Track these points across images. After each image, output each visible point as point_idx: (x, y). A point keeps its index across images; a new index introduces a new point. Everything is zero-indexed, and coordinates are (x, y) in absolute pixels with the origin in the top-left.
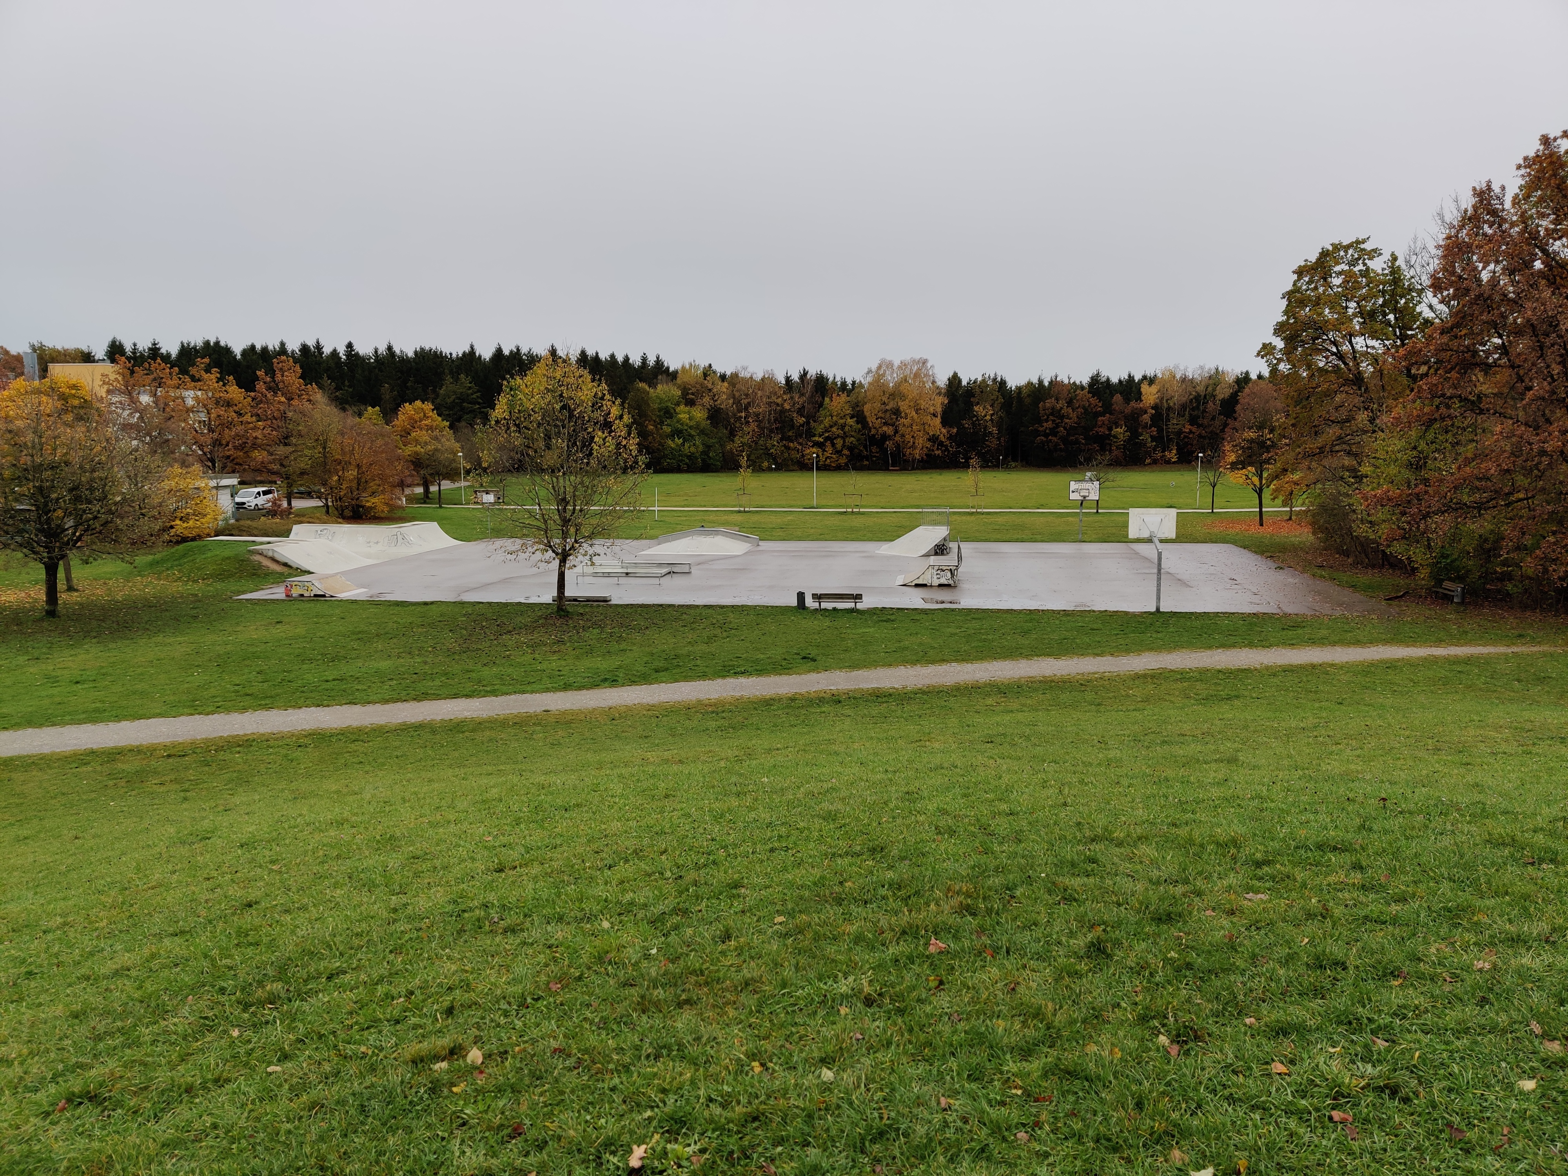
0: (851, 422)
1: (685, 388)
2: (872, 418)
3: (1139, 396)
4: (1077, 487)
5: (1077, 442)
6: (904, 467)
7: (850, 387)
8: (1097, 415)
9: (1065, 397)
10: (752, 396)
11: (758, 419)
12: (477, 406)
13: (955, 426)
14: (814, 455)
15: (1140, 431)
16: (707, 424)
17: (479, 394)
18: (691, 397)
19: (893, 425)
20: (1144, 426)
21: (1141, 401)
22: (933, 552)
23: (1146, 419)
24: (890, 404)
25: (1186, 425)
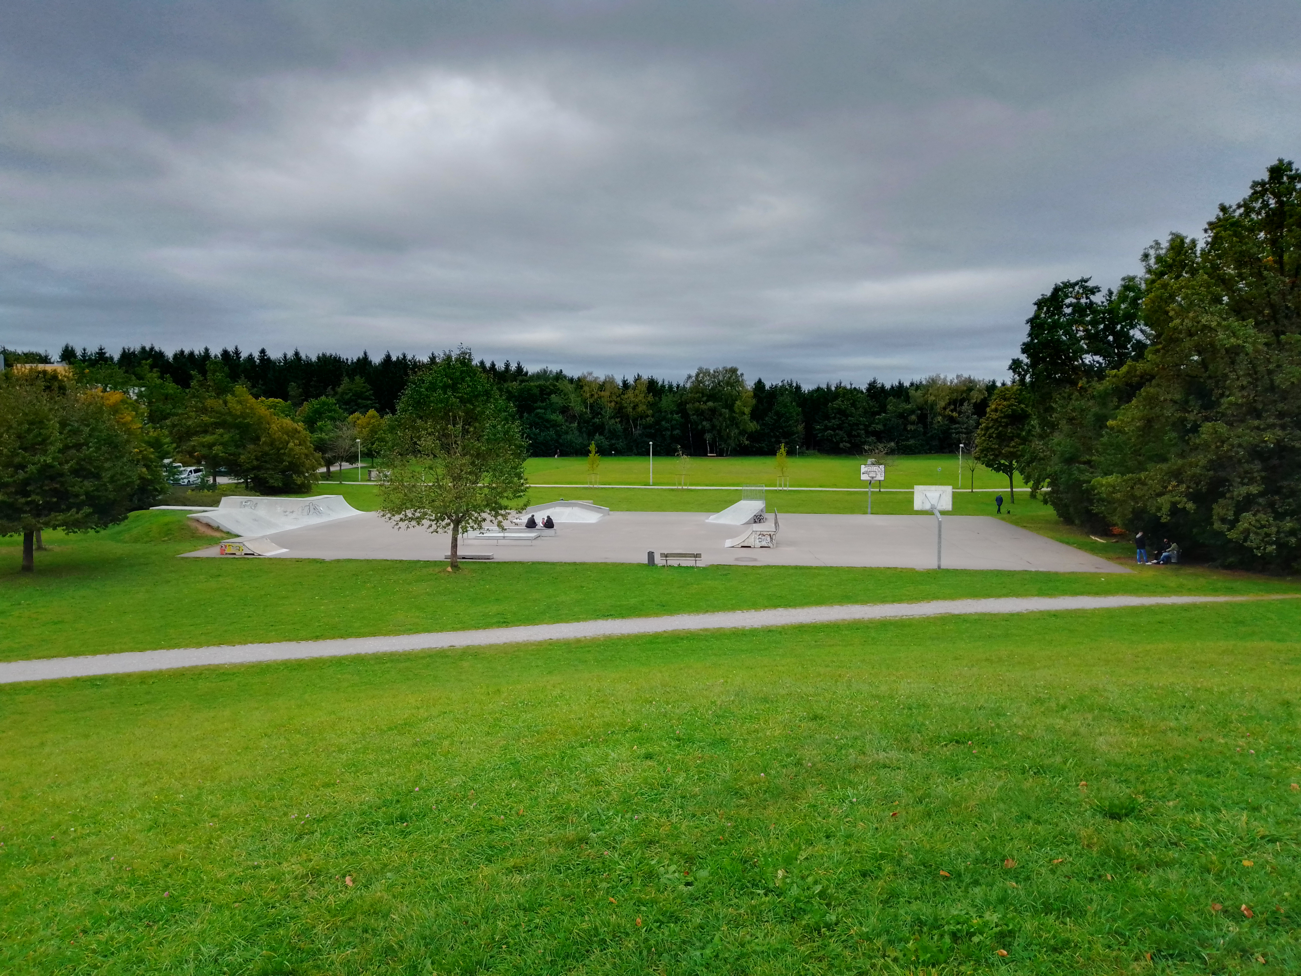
0: (677, 417)
1: (542, 389)
2: (694, 415)
3: (907, 399)
4: (866, 469)
5: (859, 435)
6: (720, 454)
7: (675, 389)
8: (875, 414)
9: (848, 400)
10: (596, 396)
11: (601, 414)
12: (369, 402)
13: (761, 422)
14: (651, 443)
15: (909, 427)
16: (560, 418)
17: (371, 392)
18: (545, 396)
19: (711, 420)
20: (913, 423)
21: (909, 403)
22: (753, 521)
23: (913, 417)
24: (708, 403)
25: (946, 423)
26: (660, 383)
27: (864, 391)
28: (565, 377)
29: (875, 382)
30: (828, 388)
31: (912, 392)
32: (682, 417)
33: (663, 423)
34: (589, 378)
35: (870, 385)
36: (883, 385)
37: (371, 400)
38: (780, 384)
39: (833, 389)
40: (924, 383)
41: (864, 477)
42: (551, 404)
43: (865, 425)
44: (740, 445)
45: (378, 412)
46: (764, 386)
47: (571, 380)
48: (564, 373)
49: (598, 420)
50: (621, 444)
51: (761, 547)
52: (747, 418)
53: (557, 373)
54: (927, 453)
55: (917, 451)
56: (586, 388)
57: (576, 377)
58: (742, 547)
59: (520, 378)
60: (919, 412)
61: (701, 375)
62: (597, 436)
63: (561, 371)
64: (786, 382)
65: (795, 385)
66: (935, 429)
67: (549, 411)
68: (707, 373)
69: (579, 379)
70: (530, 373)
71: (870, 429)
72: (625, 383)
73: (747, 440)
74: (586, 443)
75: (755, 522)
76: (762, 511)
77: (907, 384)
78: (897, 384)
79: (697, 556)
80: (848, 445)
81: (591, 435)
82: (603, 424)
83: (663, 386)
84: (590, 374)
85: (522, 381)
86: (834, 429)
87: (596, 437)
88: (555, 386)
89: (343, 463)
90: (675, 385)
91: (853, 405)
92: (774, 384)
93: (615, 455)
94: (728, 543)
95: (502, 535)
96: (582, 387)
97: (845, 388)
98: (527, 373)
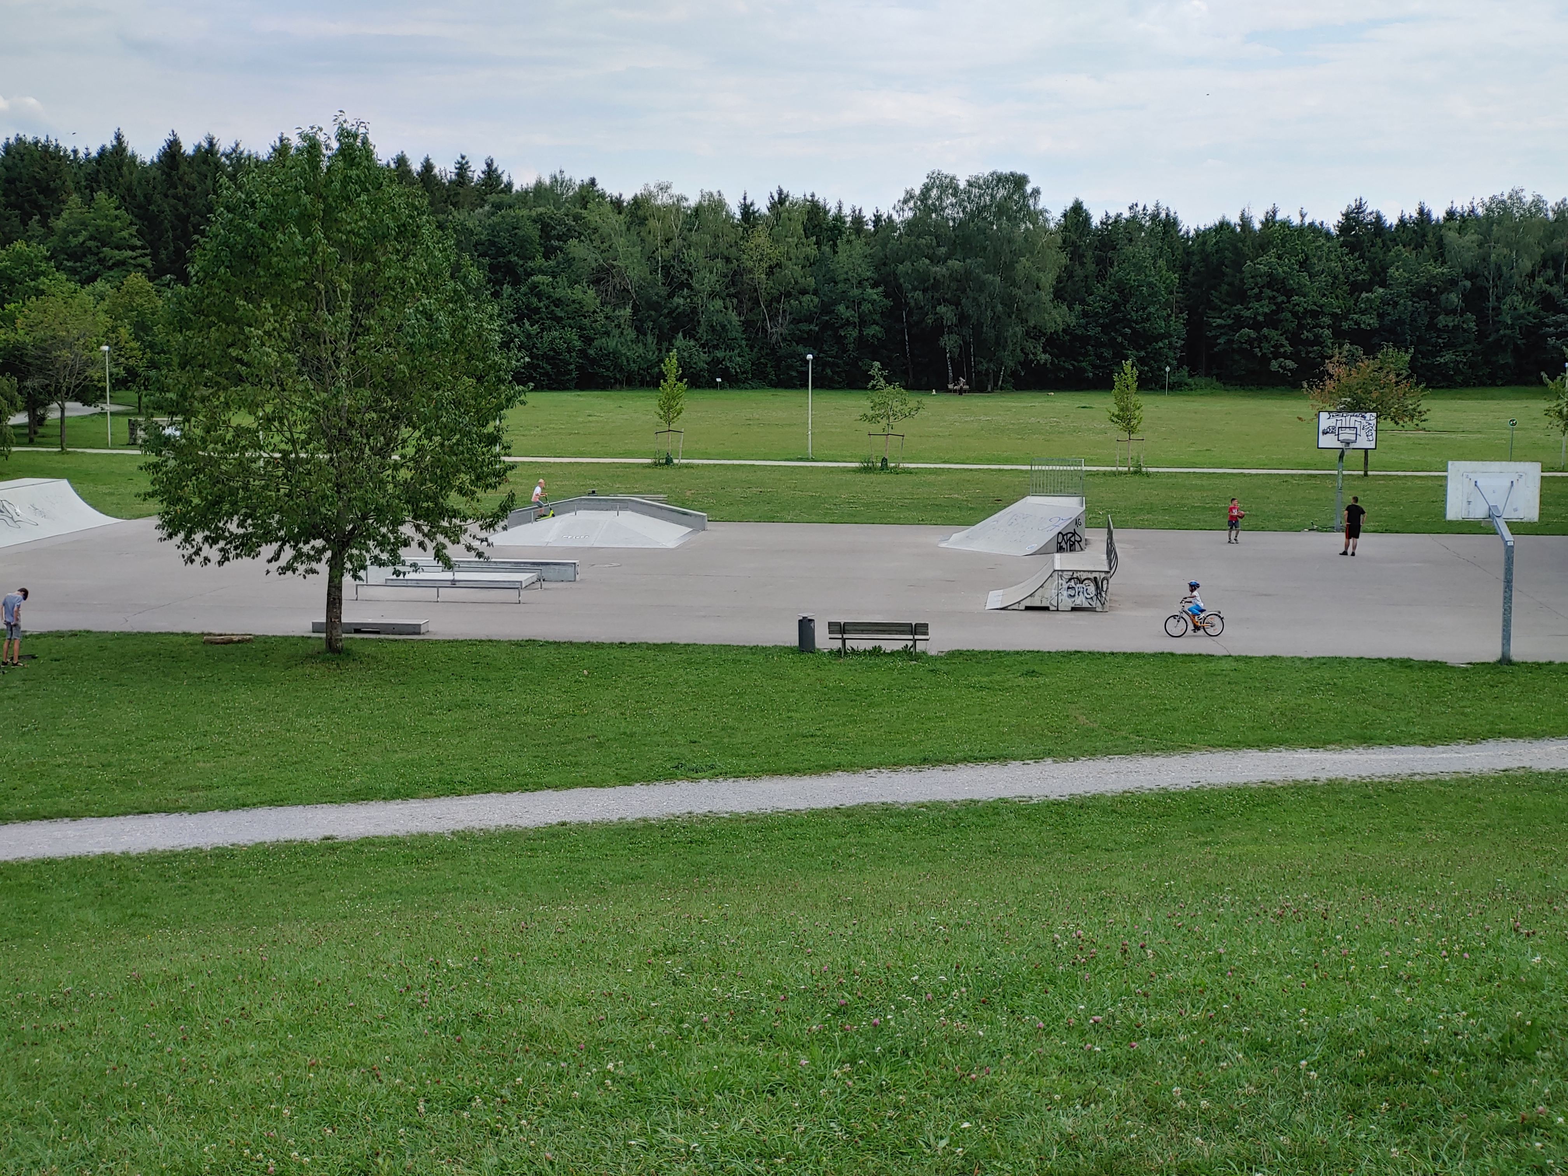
0: (873, 293)
1: (545, 227)
2: (915, 289)
3: (1441, 252)
4: (1332, 422)
5: (1318, 341)
6: (979, 386)
7: (870, 227)
8: (1356, 288)
9: (1294, 252)
10: (677, 242)
11: (690, 287)
12: (130, 253)
13: (1078, 307)
14: (810, 357)
15: (1443, 320)
16: (590, 297)
17: (133, 229)
18: (555, 243)
19: (958, 304)
20: (1453, 312)
21: (1444, 263)
22: (1054, 546)
23: (1454, 298)
24: (950, 262)
25: (1532, 309)
26: (833, 212)
27: (1334, 231)
28: (603, 196)
29: (1359, 208)
30: (1245, 222)
31: (1451, 236)
32: (886, 295)
33: (841, 308)
34: (662, 200)
35: (1347, 216)
36: (1379, 218)
37: (133, 248)
38: (1126, 214)
39: (1257, 226)
40: (1480, 211)
41: (1326, 441)
42: (570, 261)
43: (1334, 316)
44: (1026, 364)
45: (151, 279)
46: (1087, 219)
47: (617, 204)
48: (599, 187)
49: (681, 301)
50: (736, 361)
51: (1074, 609)
52: (1046, 296)
53: (582, 187)
54: (1482, 384)
55: (1459, 379)
56: (653, 223)
57: (627, 197)
58: (1028, 608)
59: (492, 198)
60: (1468, 284)
61: (934, 193)
62: (680, 341)
63: (593, 182)
64: (1140, 208)
65: (1163, 215)
66: (1507, 327)
67: (562, 280)
68: (948, 186)
69: (637, 202)
70: (516, 187)
71: (1345, 325)
72: (747, 211)
73: (1044, 352)
74: (652, 357)
75: (1060, 549)
76: (1077, 522)
77: (1438, 213)
78: (1415, 215)
79: (920, 629)
80: (1290, 364)
81: (665, 339)
82: (694, 310)
83: (839, 218)
84: (664, 188)
85: (498, 207)
86: (1256, 326)
87: (677, 343)
88: (577, 218)
89: (68, 404)
90: (868, 215)
91: (1304, 264)
92: (1112, 214)
93: (722, 387)
94: (995, 599)
95: (448, 575)
96: (643, 221)
97: (1285, 224)
98: (509, 185)
